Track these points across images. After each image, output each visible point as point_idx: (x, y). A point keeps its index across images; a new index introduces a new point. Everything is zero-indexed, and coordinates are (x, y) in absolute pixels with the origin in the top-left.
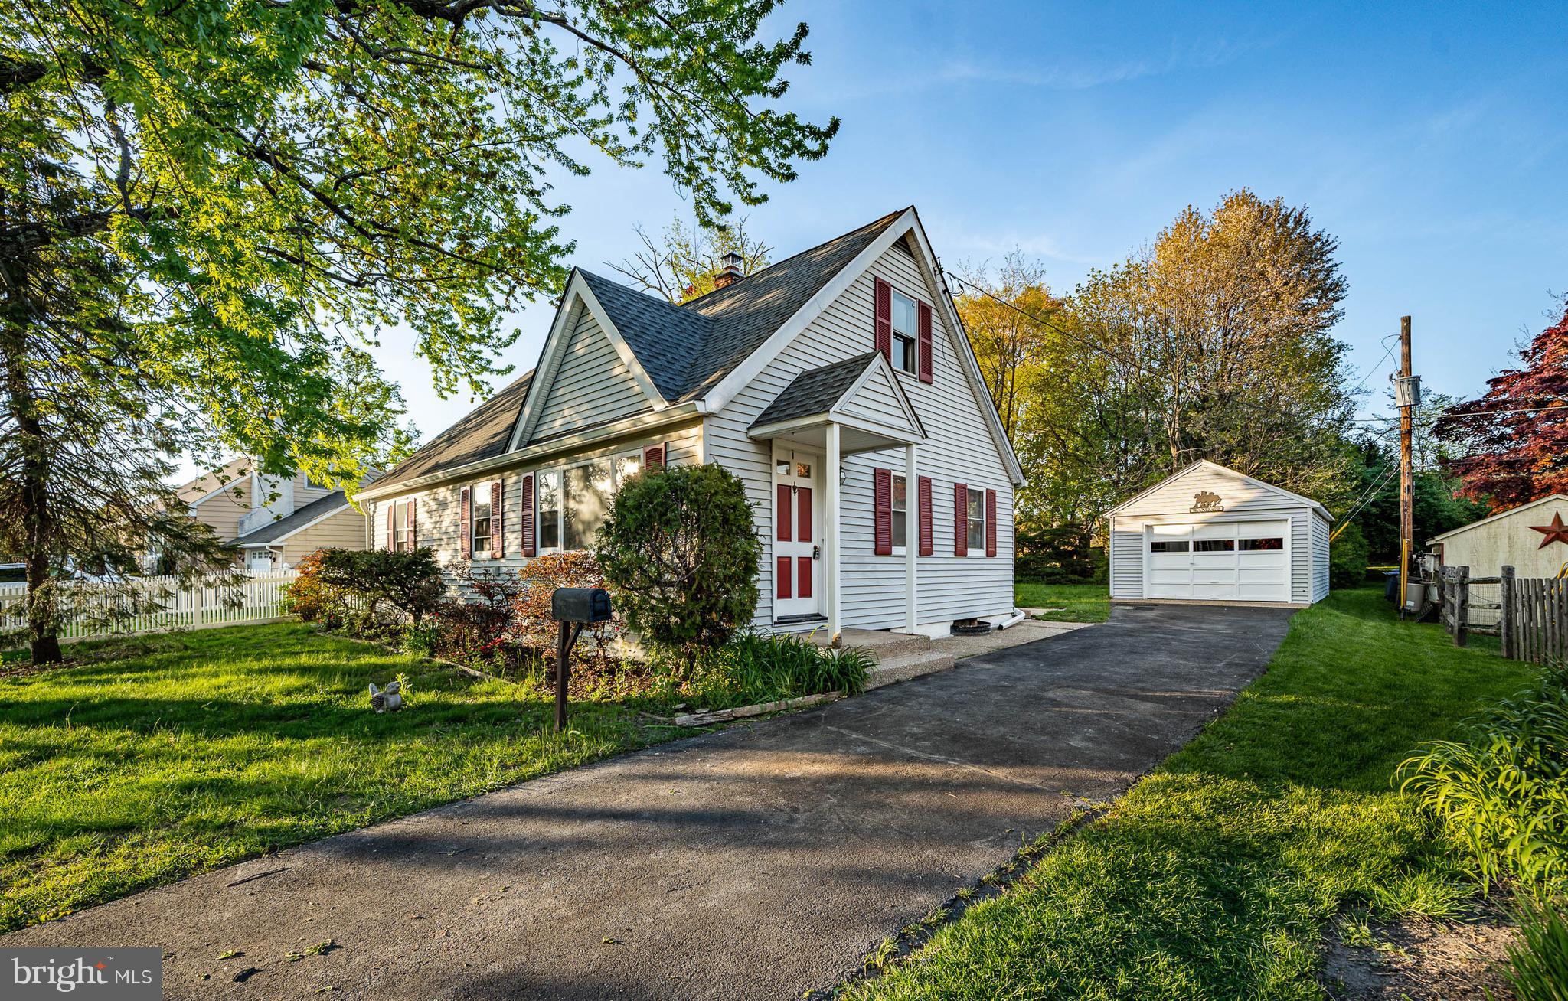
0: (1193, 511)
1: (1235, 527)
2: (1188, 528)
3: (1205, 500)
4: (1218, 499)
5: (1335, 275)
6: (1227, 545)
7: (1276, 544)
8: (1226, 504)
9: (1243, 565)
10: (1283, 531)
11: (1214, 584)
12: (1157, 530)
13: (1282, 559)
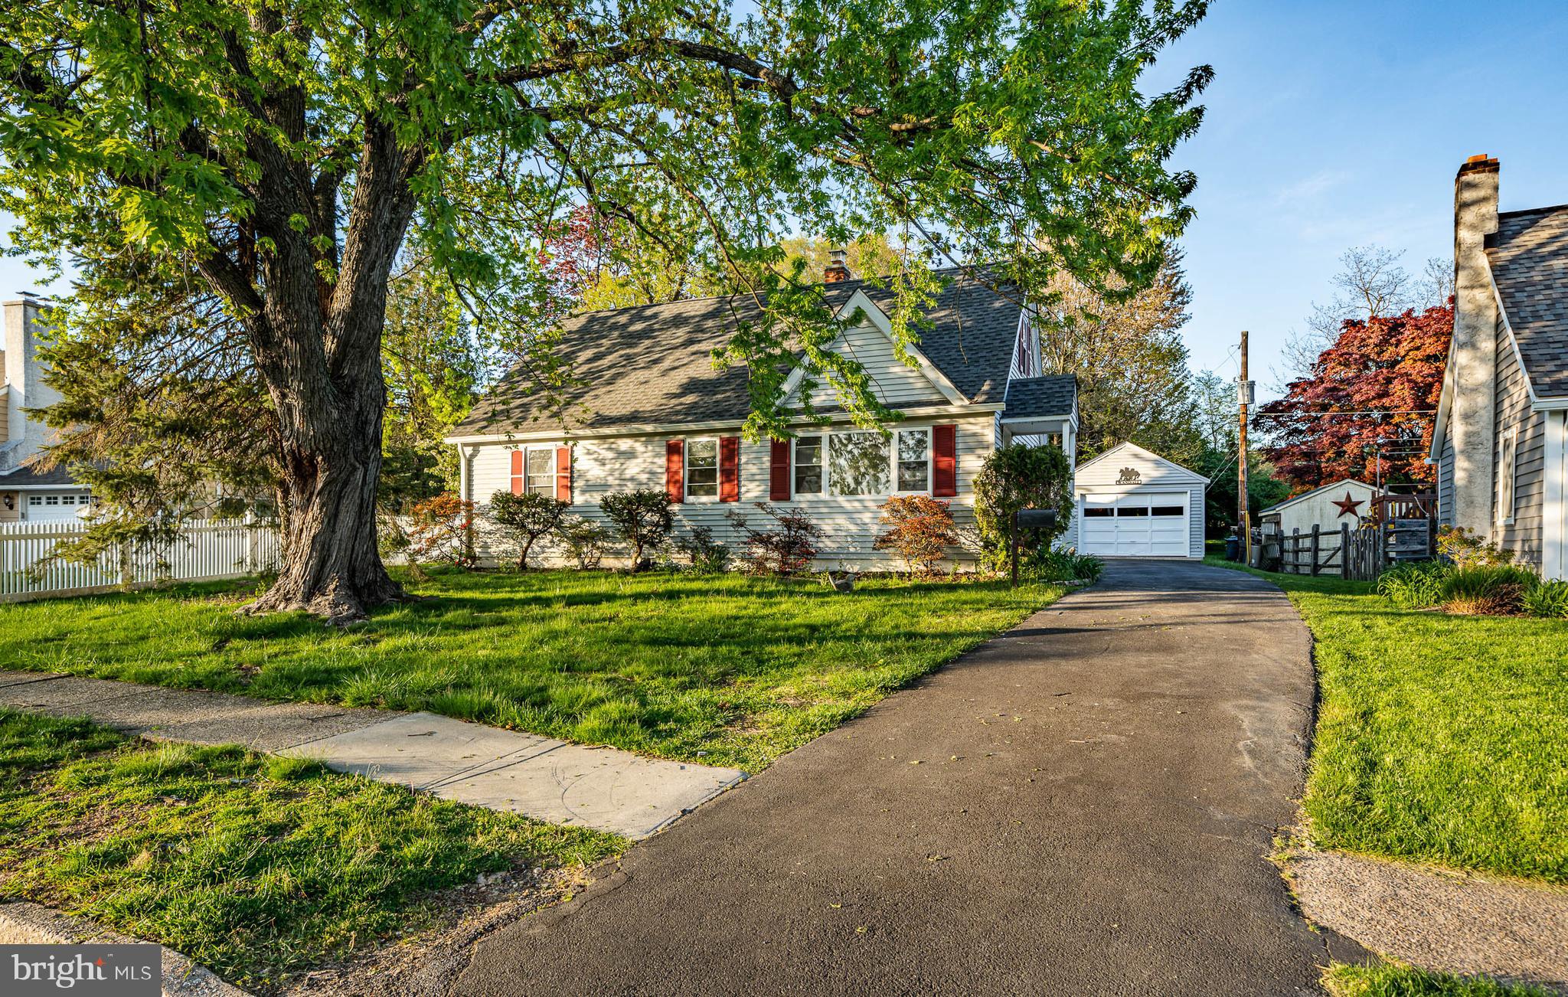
0: (1118, 483)
1: (1149, 497)
2: (1113, 498)
3: (1128, 475)
4: (1138, 474)
5: (1183, 281)
6: (1143, 512)
7: (1178, 511)
8: (1143, 479)
9: (1155, 528)
10: (1184, 501)
11: (1133, 543)
12: (1090, 499)
13: (1184, 522)
